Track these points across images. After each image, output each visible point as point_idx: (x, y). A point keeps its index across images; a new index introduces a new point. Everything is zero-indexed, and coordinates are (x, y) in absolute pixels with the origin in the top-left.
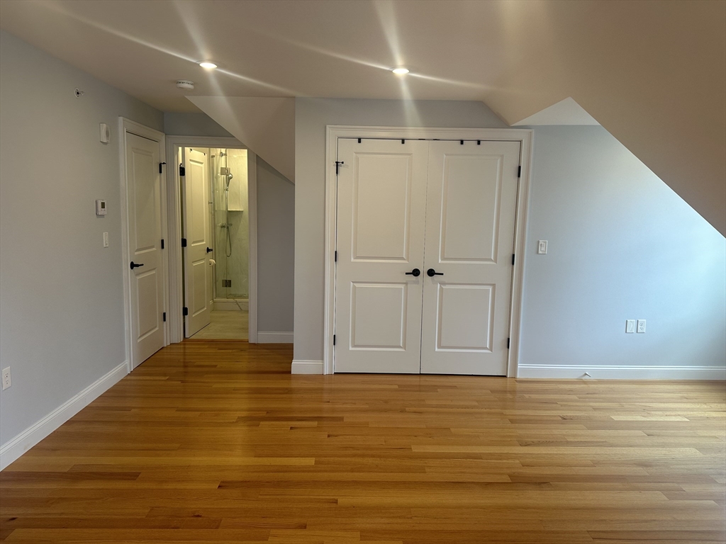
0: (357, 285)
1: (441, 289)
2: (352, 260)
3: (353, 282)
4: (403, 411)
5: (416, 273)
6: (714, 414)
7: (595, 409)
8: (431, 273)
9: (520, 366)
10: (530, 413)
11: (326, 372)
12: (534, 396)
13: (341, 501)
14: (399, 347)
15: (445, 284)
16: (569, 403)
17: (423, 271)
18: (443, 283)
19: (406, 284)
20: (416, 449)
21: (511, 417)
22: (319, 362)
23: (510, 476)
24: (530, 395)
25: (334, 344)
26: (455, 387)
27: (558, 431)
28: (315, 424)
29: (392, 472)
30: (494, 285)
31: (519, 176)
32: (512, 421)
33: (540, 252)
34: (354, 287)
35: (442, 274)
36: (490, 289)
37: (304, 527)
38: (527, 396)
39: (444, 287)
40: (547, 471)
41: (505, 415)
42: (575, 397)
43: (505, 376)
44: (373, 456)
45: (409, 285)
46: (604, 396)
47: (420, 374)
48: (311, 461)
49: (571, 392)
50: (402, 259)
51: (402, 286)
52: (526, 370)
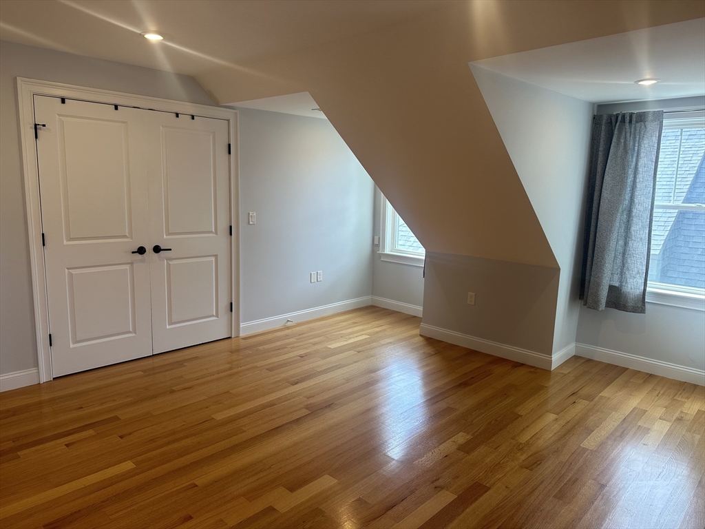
0: (73, 272)
1: (169, 265)
2: (65, 243)
3: (68, 269)
4: (172, 392)
5: (141, 251)
6: (378, 329)
7: (314, 344)
8: (157, 249)
9: (242, 325)
10: (275, 360)
11: (44, 379)
12: (266, 347)
13: (199, 482)
14: (129, 332)
15: (171, 259)
16: (295, 345)
17: (149, 248)
18: (169, 259)
19: (132, 264)
20: (220, 416)
21: (267, 367)
22: (33, 371)
23: (307, 408)
24: (264, 347)
25: (51, 345)
26: (196, 358)
27: (306, 366)
28: (91, 432)
29: (217, 442)
30: (216, 256)
31: (230, 153)
32: (270, 370)
33: (251, 223)
34: (71, 275)
35: (170, 250)
36: (213, 259)
37: (190, 518)
38: (261, 348)
39: (171, 263)
40: (326, 396)
41: (260, 367)
42: (293, 340)
43: (230, 338)
44: (187, 437)
45: (134, 265)
46: (310, 334)
47: (153, 355)
48: (128, 465)
49: (287, 337)
50: (125, 237)
51: (127, 267)
52: (247, 327)
